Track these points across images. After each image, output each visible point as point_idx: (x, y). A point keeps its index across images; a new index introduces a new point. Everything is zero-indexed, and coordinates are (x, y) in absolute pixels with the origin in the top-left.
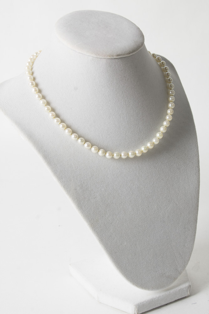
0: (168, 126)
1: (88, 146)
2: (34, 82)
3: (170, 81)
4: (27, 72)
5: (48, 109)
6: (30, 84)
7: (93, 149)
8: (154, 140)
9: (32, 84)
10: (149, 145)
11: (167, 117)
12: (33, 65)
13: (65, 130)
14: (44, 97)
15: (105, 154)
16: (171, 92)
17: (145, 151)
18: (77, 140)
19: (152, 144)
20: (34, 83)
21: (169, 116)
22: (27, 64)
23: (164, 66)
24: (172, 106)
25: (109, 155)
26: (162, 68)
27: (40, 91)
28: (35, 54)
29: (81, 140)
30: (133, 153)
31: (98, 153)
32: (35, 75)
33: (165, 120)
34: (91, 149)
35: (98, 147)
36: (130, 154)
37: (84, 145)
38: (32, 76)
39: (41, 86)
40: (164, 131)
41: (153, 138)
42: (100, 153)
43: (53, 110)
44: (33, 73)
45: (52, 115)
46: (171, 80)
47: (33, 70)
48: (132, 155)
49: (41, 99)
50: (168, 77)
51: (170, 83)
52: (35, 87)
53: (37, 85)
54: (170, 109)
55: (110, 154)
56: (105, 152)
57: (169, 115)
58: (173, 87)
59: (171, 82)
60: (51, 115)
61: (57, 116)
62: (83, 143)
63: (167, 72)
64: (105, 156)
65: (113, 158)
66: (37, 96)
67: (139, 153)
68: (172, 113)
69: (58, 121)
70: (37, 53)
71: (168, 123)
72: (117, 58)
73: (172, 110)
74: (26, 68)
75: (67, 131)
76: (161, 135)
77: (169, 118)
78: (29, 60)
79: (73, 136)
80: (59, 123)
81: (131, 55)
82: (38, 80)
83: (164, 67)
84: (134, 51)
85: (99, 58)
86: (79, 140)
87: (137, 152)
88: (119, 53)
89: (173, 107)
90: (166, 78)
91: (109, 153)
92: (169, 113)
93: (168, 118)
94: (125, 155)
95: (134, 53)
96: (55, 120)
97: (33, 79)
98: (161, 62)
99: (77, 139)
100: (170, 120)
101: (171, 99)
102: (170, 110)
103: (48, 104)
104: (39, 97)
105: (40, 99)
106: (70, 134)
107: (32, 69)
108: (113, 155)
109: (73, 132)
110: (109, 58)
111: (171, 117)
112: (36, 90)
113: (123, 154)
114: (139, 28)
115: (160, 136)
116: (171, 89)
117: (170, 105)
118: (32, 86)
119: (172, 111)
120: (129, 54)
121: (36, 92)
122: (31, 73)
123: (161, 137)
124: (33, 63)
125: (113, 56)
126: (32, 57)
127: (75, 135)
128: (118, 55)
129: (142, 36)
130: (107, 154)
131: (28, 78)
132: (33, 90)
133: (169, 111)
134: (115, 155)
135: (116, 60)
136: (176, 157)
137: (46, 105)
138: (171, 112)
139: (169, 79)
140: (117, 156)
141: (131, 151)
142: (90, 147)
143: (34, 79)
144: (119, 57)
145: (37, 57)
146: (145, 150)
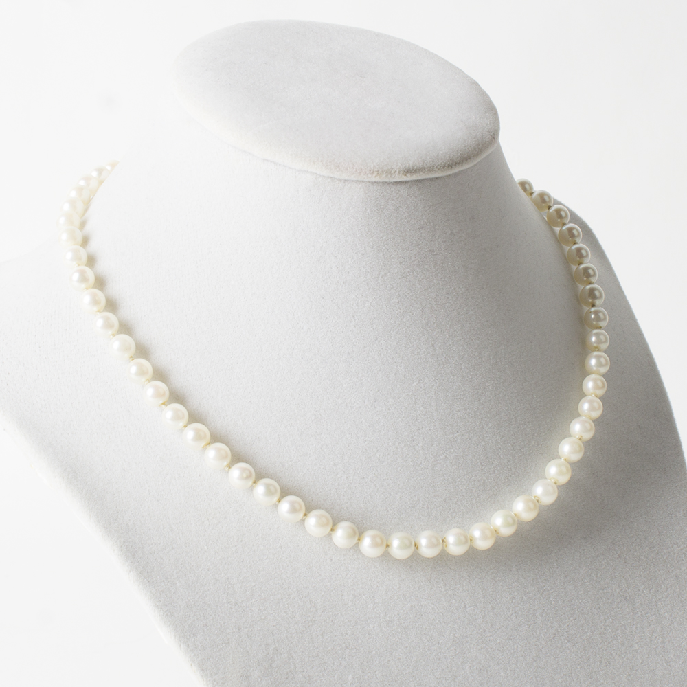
0: (588, 436)
1: (293, 510)
2: (88, 270)
3: (589, 276)
4: (64, 236)
5: (141, 372)
6: (76, 276)
7: (312, 521)
8: (539, 490)
9: (83, 279)
10: (521, 508)
11: (585, 406)
12: (86, 210)
13: (205, 448)
14: (125, 328)
15: (359, 539)
16: (593, 316)
17: (507, 531)
18: (252, 488)
19: (532, 505)
20: (90, 274)
21: (591, 402)
22: (66, 207)
23: (564, 224)
24: (599, 364)
25: (375, 545)
26: (557, 229)
27: (112, 305)
28: (95, 174)
29: (268, 486)
30: (463, 538)
31: (329, 536)
32: (94, 246)
33: (576, 414)
34: (303, 521)
35: (332, 515)
36: (451, 539)
37: (276, 506)
38: (81, 248)
39: (117, 288)
40: (576, 457)
41: (534, 484)
42: (341, 535)
43: (160, 375)
44: (85, 241)
45: (158, 394)
46: (590, 271)
47: (88, 228)
48: (459, 543)
49: (114, 335)
50: (580, 264)
51: (590, 283)
52: (93, 287)
53: (100, 283)
54: (593, 376)
55: (378, 540)
56: (358, 532)
57: (589, 398)
58: (601, 297)
59: (593, 279)
60: (151, 391)
61: (176, 397)
62: (275, 499)
63: (575, 243)
64: (356, 547)
65: (386, 556)
66: (100, 322)
67: (484, 537)
68: (601, 392)
69: (177, 417)
70: (100, 171)
71: (588, 426)
72: (406, 182)
73: (601, 381)
74: (62, 220)
75: (211, 453)
76: (564, 469)
77: (592, 408)
78: (73, 194)
79: (236, 472)
80: (181, 424)
81: (456, 175)
82: (104, 266)
83: (564, 228)
84: (464, 158)
85: (340, 180)
86: (260, 489)
87: (477, 534)
88: (413, 161)
89: (604, 370)
90: (574, 267)
91: (373, 537)
92: (591, 391)
93: (590, 407)
94: (431, 545)
95: (465, 167)
96: (169, 412)
97: (85, 258)
98: (551, 210)
99: (250, 482)
100: (597, 414)
101: (593, 339)
102: (595, 381)
103: (142, 351)
104: (108, 325)
105: (110, 333)
106: (225, 464)
107: (83, 224)
108: (388, 546)
109: (237, 458)
110: (378, 179)
111: (598, 404)
112: (95, 302)
113: (423, 542)
114: (476, 84)
115: (560, 473)
116: (593, 306)
117: (593, 362)
118: (83, 286)
119: (600, 384)
120: (450, 166)
121: (95, 309)
122: (80, 239)
123: (564, 479)
124: (87, 204)
125: (390, 173)
126: (82, 183)
127: (243, 470)
128: (408, 171)
129: (491, 110)
130: (367, 542)
131: (69, 255)
132: (87, 299)
133: (589, 384)
134: (395, 543)
135: (402, 189)
136: (619, 557)
137: (132, 358)
138: (596, 387)
139: (586, 269)
140: (403, 547)
141: (455, 531)
142: (301, 515)
143: (91, 261)
144: (414, 177)
145: (101, 182)
146: (507, 525)
